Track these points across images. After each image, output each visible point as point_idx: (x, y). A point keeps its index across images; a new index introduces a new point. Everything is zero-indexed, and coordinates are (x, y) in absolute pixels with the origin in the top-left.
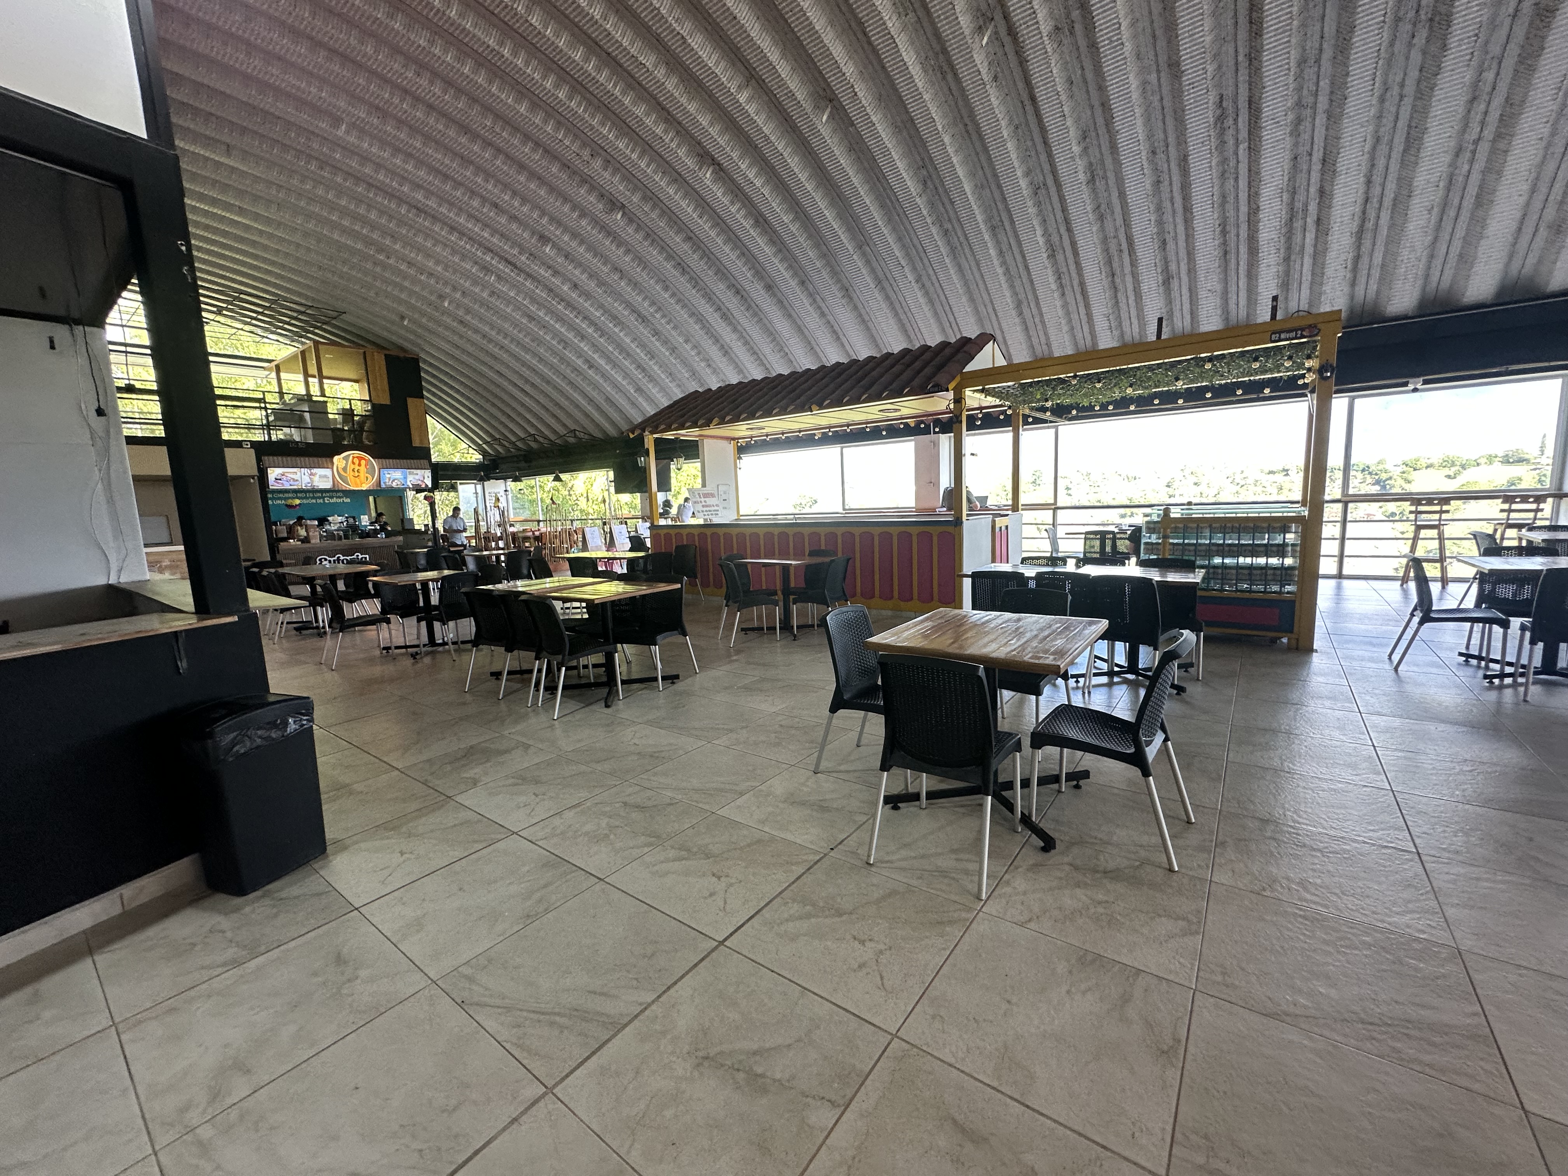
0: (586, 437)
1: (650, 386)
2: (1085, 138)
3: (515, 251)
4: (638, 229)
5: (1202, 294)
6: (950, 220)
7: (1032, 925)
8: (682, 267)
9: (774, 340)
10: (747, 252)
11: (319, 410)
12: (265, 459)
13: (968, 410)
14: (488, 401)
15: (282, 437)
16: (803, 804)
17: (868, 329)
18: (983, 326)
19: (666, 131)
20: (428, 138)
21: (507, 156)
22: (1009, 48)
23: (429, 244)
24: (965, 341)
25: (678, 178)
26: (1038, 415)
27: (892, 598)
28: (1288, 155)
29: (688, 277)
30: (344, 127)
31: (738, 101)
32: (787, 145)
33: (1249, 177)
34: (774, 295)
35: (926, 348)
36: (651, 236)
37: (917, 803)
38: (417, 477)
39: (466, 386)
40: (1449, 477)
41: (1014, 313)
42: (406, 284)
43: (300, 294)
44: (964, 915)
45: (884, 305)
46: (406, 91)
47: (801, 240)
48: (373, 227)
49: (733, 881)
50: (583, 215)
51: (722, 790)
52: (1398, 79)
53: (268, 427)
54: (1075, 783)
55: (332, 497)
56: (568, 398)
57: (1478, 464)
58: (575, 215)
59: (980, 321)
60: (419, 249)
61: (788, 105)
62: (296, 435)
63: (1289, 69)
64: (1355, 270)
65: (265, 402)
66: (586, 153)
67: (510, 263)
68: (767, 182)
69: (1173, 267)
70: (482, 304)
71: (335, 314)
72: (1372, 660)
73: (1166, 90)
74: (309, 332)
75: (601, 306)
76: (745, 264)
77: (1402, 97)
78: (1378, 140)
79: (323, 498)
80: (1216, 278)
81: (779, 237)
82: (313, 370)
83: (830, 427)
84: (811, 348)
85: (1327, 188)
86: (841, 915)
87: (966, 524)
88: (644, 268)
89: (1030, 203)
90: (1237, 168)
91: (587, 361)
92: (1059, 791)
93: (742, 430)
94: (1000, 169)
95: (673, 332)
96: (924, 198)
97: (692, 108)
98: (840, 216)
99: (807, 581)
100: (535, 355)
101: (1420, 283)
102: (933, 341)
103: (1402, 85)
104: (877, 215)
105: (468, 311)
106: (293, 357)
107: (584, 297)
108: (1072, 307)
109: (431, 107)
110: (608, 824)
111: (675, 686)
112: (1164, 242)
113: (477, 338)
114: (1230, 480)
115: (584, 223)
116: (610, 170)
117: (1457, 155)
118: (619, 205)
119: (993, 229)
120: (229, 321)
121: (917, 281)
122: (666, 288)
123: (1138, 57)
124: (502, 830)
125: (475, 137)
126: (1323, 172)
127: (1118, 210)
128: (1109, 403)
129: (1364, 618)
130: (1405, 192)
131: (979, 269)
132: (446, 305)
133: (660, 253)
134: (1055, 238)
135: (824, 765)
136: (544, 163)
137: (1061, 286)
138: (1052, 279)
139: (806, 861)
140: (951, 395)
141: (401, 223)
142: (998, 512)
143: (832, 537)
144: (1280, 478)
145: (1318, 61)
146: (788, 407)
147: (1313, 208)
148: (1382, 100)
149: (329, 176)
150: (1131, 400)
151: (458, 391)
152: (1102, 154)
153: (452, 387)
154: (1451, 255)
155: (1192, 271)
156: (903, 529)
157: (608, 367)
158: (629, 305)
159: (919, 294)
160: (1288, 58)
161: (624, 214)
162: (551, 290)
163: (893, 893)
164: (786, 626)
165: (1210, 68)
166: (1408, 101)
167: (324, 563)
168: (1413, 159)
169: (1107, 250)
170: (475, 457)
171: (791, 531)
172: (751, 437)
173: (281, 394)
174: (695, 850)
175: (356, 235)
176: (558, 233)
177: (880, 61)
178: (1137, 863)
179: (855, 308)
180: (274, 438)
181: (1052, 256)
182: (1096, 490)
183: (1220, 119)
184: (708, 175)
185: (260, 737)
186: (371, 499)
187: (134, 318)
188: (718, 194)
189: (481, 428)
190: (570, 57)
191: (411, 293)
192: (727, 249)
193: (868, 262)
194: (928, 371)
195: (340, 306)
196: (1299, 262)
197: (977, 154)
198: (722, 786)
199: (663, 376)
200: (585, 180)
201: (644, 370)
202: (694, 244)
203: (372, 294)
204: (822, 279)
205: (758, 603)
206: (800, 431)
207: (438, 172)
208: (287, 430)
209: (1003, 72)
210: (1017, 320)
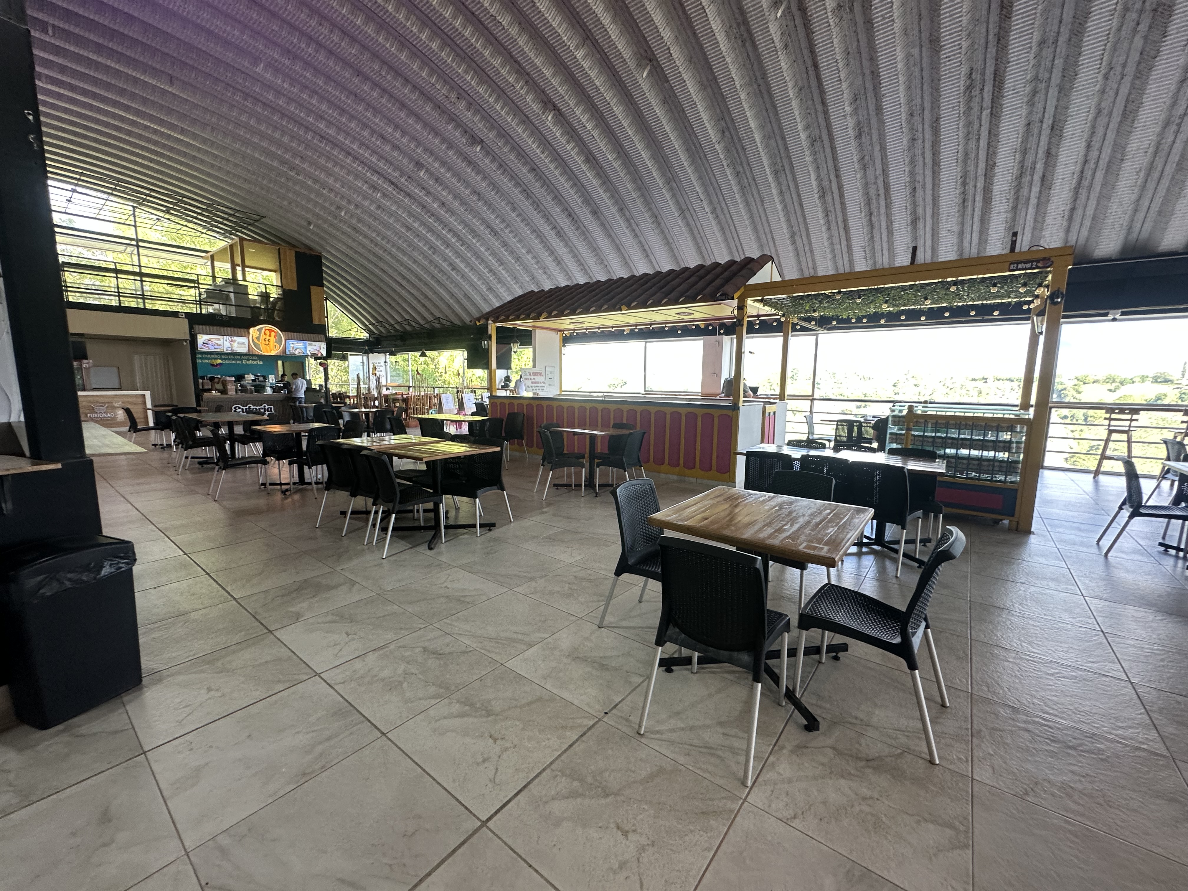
0: (448, 323)
1: (499, 287)
2: (856, 100)
3: (396, 174)
4: (493, 160)
5: (943, 233)
6: (742, 164)
7: (796, 823)
8: (527, 193)
9: (597, 255)
10: (578, 183)
11: (242, 291)
12: (196, 327)
13: (748, 317)
14: (374, 291)
15: (212, 311)
16: (584, 660)
17: (671, 250)
18: (763, 251)
19: (517, 81)
20: (328, 78)
21: (391, 96)
22: (798, 21)
23: (329, 165)
24: (749, 260)
25: (526, 120)
26: (804, 324)
27: (678, 465)
28: (1023, 122)
29: (531, 201)
30: (262, 65)
31: (575, 57)
32: (614, 95)
33: (989, 139)
34: (598, 218)
35: (717, 265)
36: (503, 166)
37: (689, 667)
38: (315, 348)
39: (358, 279)
40: (1110, 390)
41: (788, 242)
42: (312, 196)
43: (232, 202)
44: (730, 805)
45: (685, 230)
46: (311, 38)
47: (622, 174)
48: (287, 150)
49: (508, 745)
50: (450, 147)
51: (515, 641)
52: (1122, 59)
53: (200, 302)
54: (834, 654)
55: (248, 360)
56: (435, 293)
57: (1133, 382)
58: (444, 147)
59: (761, 246)
60: (323, 169)
61: (617, 63)
62: (223, 310)
63: (1031, 48)
64: (1070, 219)
65: (199, 283)
66: (453, 96)
67: (393, 183)
68: (596, 126)
69: (920, 210)
70: (371, 215)
71: (257, 217)
72: (1082, 544)
73: (925, 61)
74: (238, 231)
75: (463, 222)
76: (576, 193)
77: (1123, 76)
78: (1099, 112)
79: (242, 360)
80: (954, 220)
81: (604, 172)
82: (238, 260)
83: (636, 325)
84: (626, 262)
85: (1053, 151)
86: (607, 796)
87: (742, 410)
88: (497, 192)
89: (807, 153)
90: (979, 131)
91: (451, 264)
92: (820, 662)
93: (567, 323)
94: (785, 123)
95: (518, 245)
96: (722, 145)
97: (538, 61)
98: (653, 157)
99: (610, 448)
100: (410, 257)
101: (1123, 233)
102: (723, 258)
103: (1124, 66)
104: (683, 157)
105: (360, 220)
106: (224, 250)
107: (449, 213)
108: (836, 240)
109: (331, 52)
110: (404, 671)
111: (491, 533)
112: (914, 189)
113: (367, 242)
114: (942, 384)
115: (450, 153)
116: (472, 111)
117: (1164, 128)
118: (479, 140)
119: (776, 173)
120: (176, 219)
121: (712, 213)
122: (514, 209)
123: (905, 32)
124: (308, 670)
125: (366, 78)
126: (1051, 137)
127: (878, 162)
128: (864, 317)
129: (1068, 505)
130: (1119, 156)
131: (763, 205)
132: (343, 214)
133: (510, 180)
134: (826, 183)
135: (609, 619)
136: (420, 102)
137: (828, 222)
138: (821, 215)
139: (580, 726)
140: (735, 303)
141: (308, 146)
142: (767, 401)
143: (632, 413)
144: (980, 384)
145: (1056, 42)
146: (601, 307)
147: (1040, 166)
148: (1106, 77)
149: (250, 106)
150: (882, 315)
151: (351, 283)
152: (869, 115)
153: (347, 280)
154: (1151, 211)
155: (935, 214)
156: (689, 410)
157: (466, 270)
158: (484, 222)
159: (714, 223)
160: (1031, 38)
161: (482, 147)
162: (424, 207)
163: (661, 771)
164: (590, 484)
165: (965, 45)
166: (1128, 79)
167: (238, 410)
168: (1128, 129)
169: (867, 194)
170: (363, 335)
171: (600, 407)
172: (574, 330)
173: (214, 277)
174: (478, 705)
175: (273, 156)
176: (430, 160)
177: (692, 28)
178: (899, 751)
179: (662, 232)
180: (204, 312)
181: (822, 197)
182: (839, 386)
183: (969, 88)
184: (549, 118)
185: (70, 580)
186: (280, 363)
187: (102, 212)
188: (557, 133)
189: (369, 313)
190: (441, 15)
191: (316, 204)
192: (563, 180)
193: (674, 196)
194: (718, 282)
195: (262, 211)
196: (1024, 210)
197: (767, 110)
198: (515, 636)
199: (509, 279)
200: (453, 119)
201: (494, 274)
202: (536, 175)
203: (286, 203)
204: (637, 207)
205: (569, 465)
206: (612, 327)
207: (337, 107)
208: (216, 306)
209: (792, 42)
210: (790, 248)
